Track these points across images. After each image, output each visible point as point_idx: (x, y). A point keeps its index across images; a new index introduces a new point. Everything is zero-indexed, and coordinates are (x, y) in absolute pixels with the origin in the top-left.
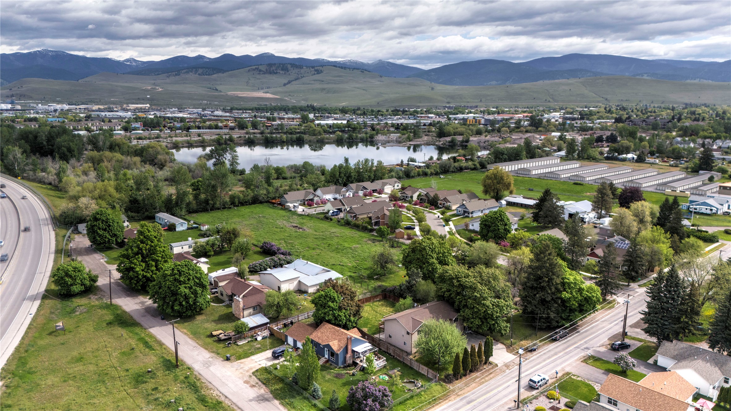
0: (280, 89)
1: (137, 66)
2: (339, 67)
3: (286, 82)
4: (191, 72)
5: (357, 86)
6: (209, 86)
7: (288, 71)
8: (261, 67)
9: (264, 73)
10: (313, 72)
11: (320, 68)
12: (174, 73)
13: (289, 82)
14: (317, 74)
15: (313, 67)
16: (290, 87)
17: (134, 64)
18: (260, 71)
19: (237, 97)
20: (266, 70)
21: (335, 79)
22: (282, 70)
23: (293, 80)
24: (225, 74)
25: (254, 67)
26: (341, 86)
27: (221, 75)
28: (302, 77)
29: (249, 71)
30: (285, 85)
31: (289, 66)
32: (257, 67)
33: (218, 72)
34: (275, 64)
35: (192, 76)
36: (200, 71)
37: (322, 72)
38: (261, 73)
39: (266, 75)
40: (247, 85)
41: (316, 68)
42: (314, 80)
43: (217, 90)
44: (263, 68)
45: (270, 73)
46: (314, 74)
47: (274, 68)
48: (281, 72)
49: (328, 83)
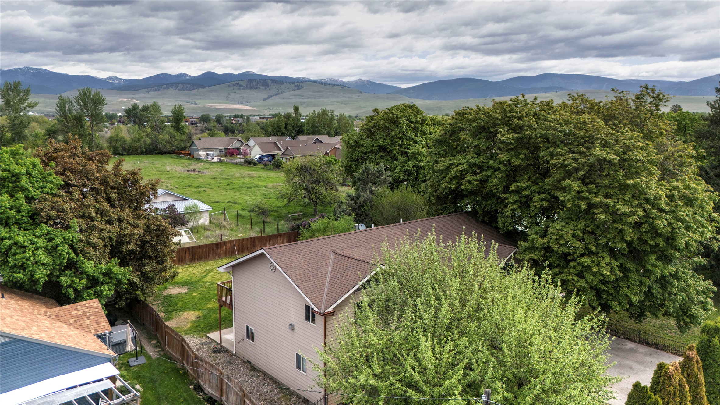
0: (259, 103)
1: (119, 84)
2: (319, 83)
3: (266, 96)
4: (172, 87)
5: (338, 100)
6: (188, 100)
7: (268, 87)
8: (241, 83)
9: (245, 88)
10: (293, 88)
11: (301, 84)
12: (154, 89)
13: (269, 97)
14: (298, 89)
15: (293, 83)
16: (270, 101)
17: (116, 82)
18: (241, 86)
19: (215, 108)
20: (247, 85)
21: (315, 94)
22: (263, 85)
23: (273, 96)
24: (205, 89)
25: (234, 83)
26: (321, 100)
27: (201, 90)
28: (282, 93)
29: (229, 86)
30: (265, 99)
31: (269, 82)
32: (237, 82)
33: (198, 88)
34: (255, 80)
35: (171, 91)
36: (181, 86)
37: (302, 87)
38: (242, 88)
39: (247, 91)
40: (227, 100)
41: (296, 84)
42: (294, 95)
43: (196, 104)
44: (243, 83)
45: (251, 88)
46: (295, 90)
47: (254, 84)
48: (261, 87)
49: (308, 98)
